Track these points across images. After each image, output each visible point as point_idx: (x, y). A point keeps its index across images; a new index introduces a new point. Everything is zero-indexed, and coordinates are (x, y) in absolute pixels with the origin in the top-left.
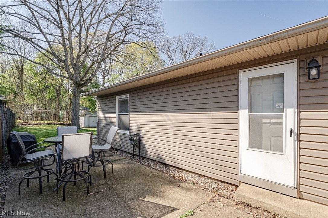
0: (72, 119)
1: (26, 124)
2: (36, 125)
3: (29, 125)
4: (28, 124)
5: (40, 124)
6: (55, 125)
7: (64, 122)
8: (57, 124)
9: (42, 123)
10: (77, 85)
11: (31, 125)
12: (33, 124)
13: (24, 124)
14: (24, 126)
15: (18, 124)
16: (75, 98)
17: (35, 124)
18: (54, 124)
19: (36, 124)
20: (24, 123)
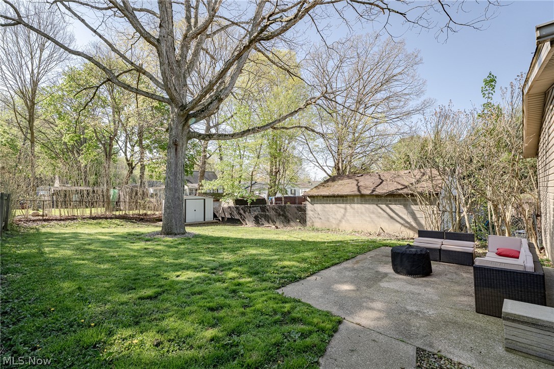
0: (167, 208)
1: (40, 220)
2: (62, 223)
3: (46, 223)
4: (45, 220)
5: (73, 218)
6: (109, 220)
7: (127, 212)
8: (111, 218)
9: (78, 216)
10: (183, 116)
11: (52, 223)
12: (56, 220)
13: (34, 221)
14: (34, 225)
15: (20, 221)
16: (176, 150)
17: (61, 220)
18: (106, 218)
19: (63, 220)
20: (33, 218)
